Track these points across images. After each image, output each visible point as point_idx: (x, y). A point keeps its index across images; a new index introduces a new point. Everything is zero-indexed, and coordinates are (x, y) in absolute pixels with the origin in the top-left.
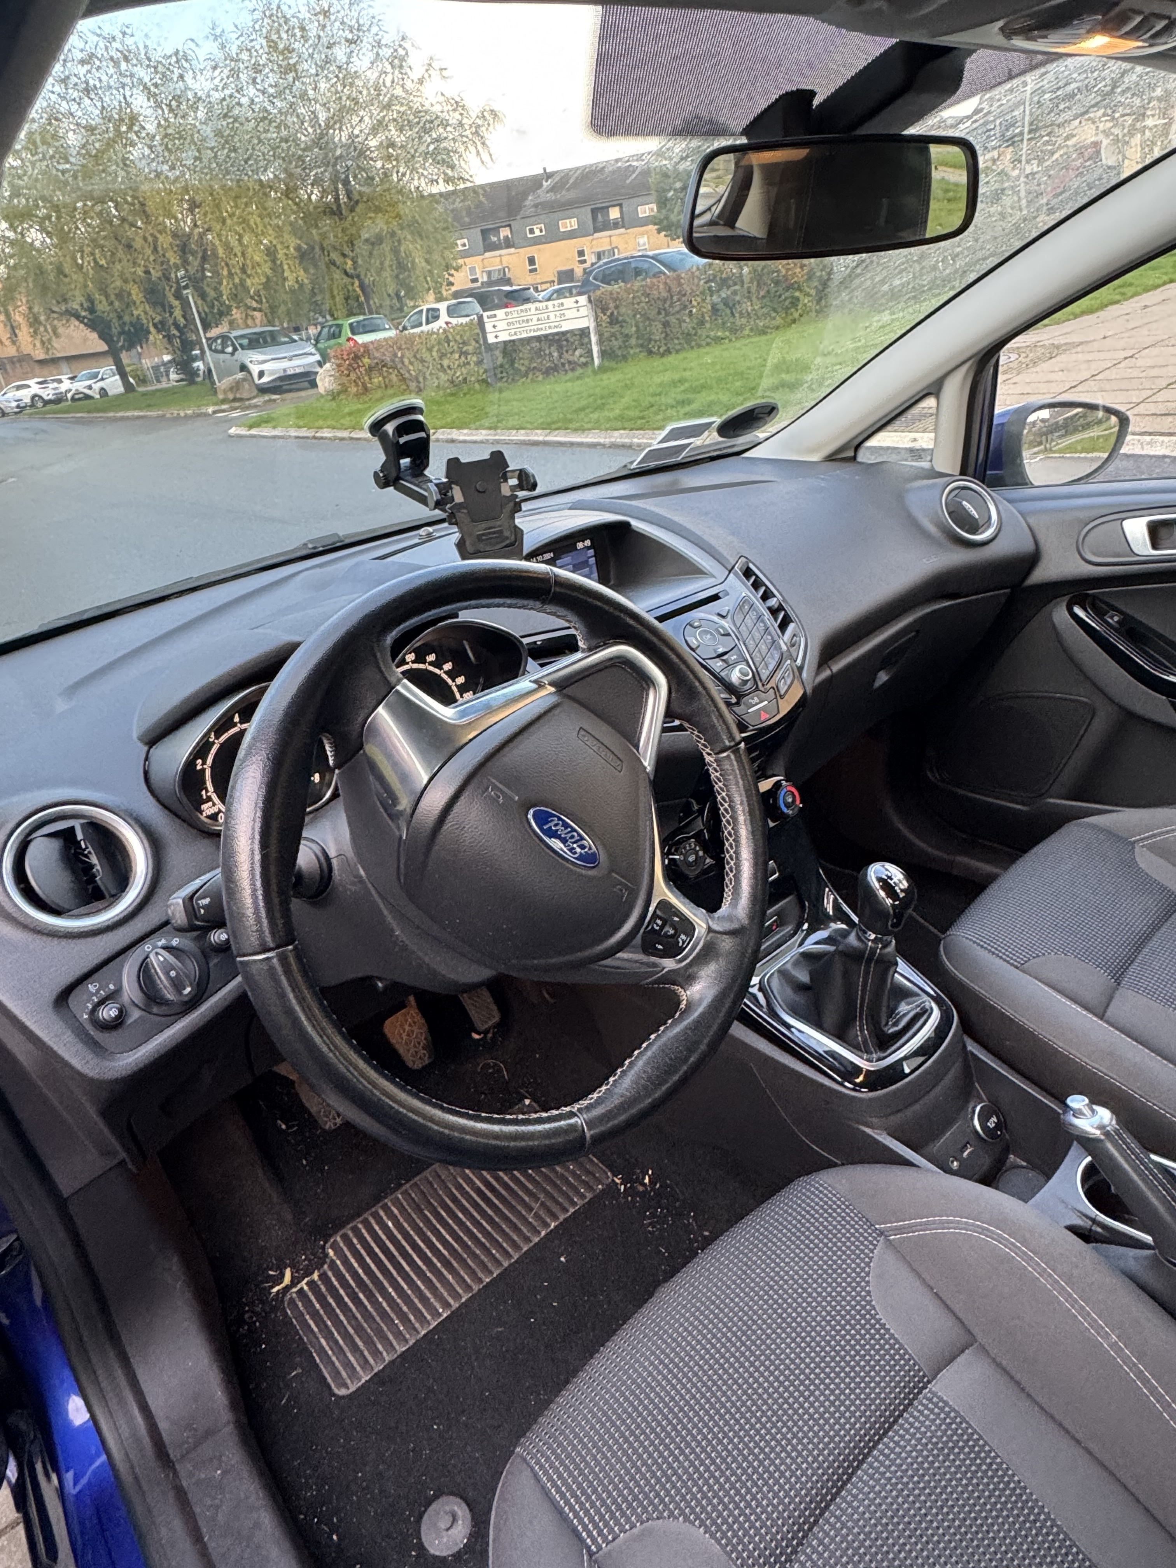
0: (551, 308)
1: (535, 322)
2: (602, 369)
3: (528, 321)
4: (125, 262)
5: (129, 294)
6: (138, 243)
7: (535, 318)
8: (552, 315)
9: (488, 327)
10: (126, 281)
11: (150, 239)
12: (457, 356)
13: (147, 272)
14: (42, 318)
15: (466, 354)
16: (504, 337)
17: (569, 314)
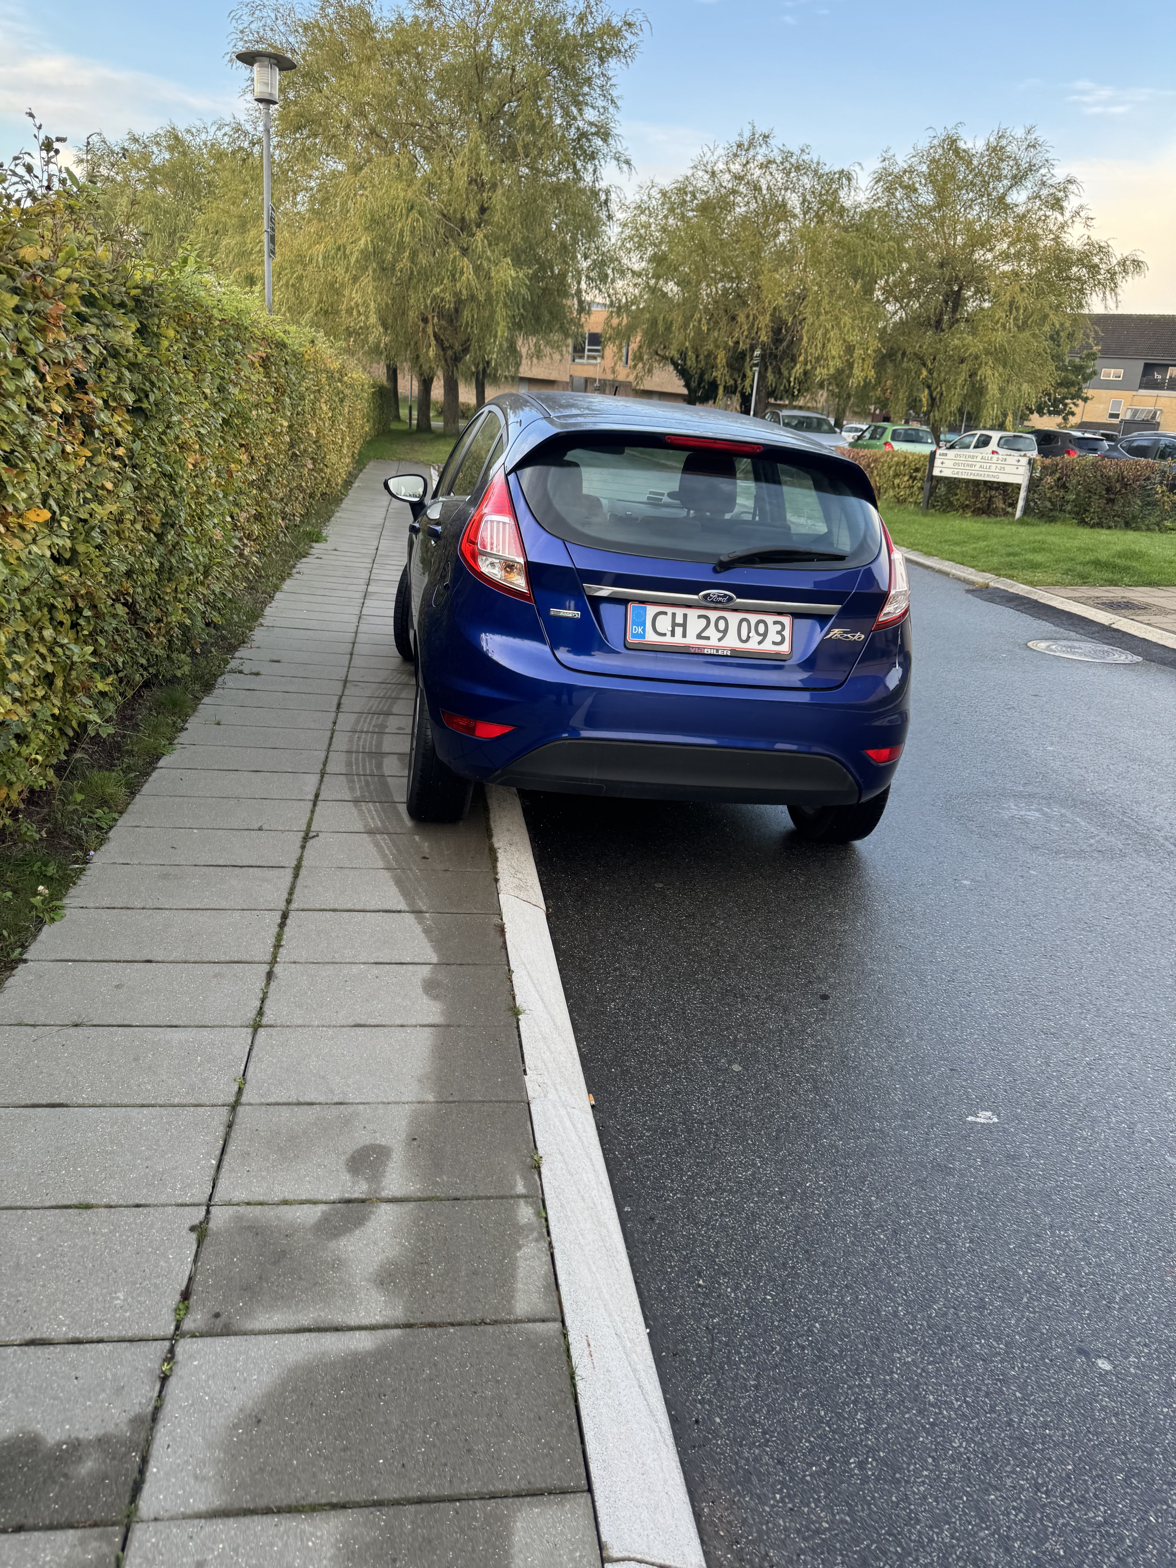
0: (994, 460)
1: (977, 468)
2: (1021, 522)
3: (971, 466)
4: (722, 333)
5: (716, 358)
6: (741, 318)
7: (978, 465)
8: (994, 466)
9: (937, 462)
10: (717, 347)
11: (751, 317)
12: (906, 478)
13: (737, 343)
14: (646, 357)
15: (914, 479)
16: (947, 473)
17: (1008, 469)
